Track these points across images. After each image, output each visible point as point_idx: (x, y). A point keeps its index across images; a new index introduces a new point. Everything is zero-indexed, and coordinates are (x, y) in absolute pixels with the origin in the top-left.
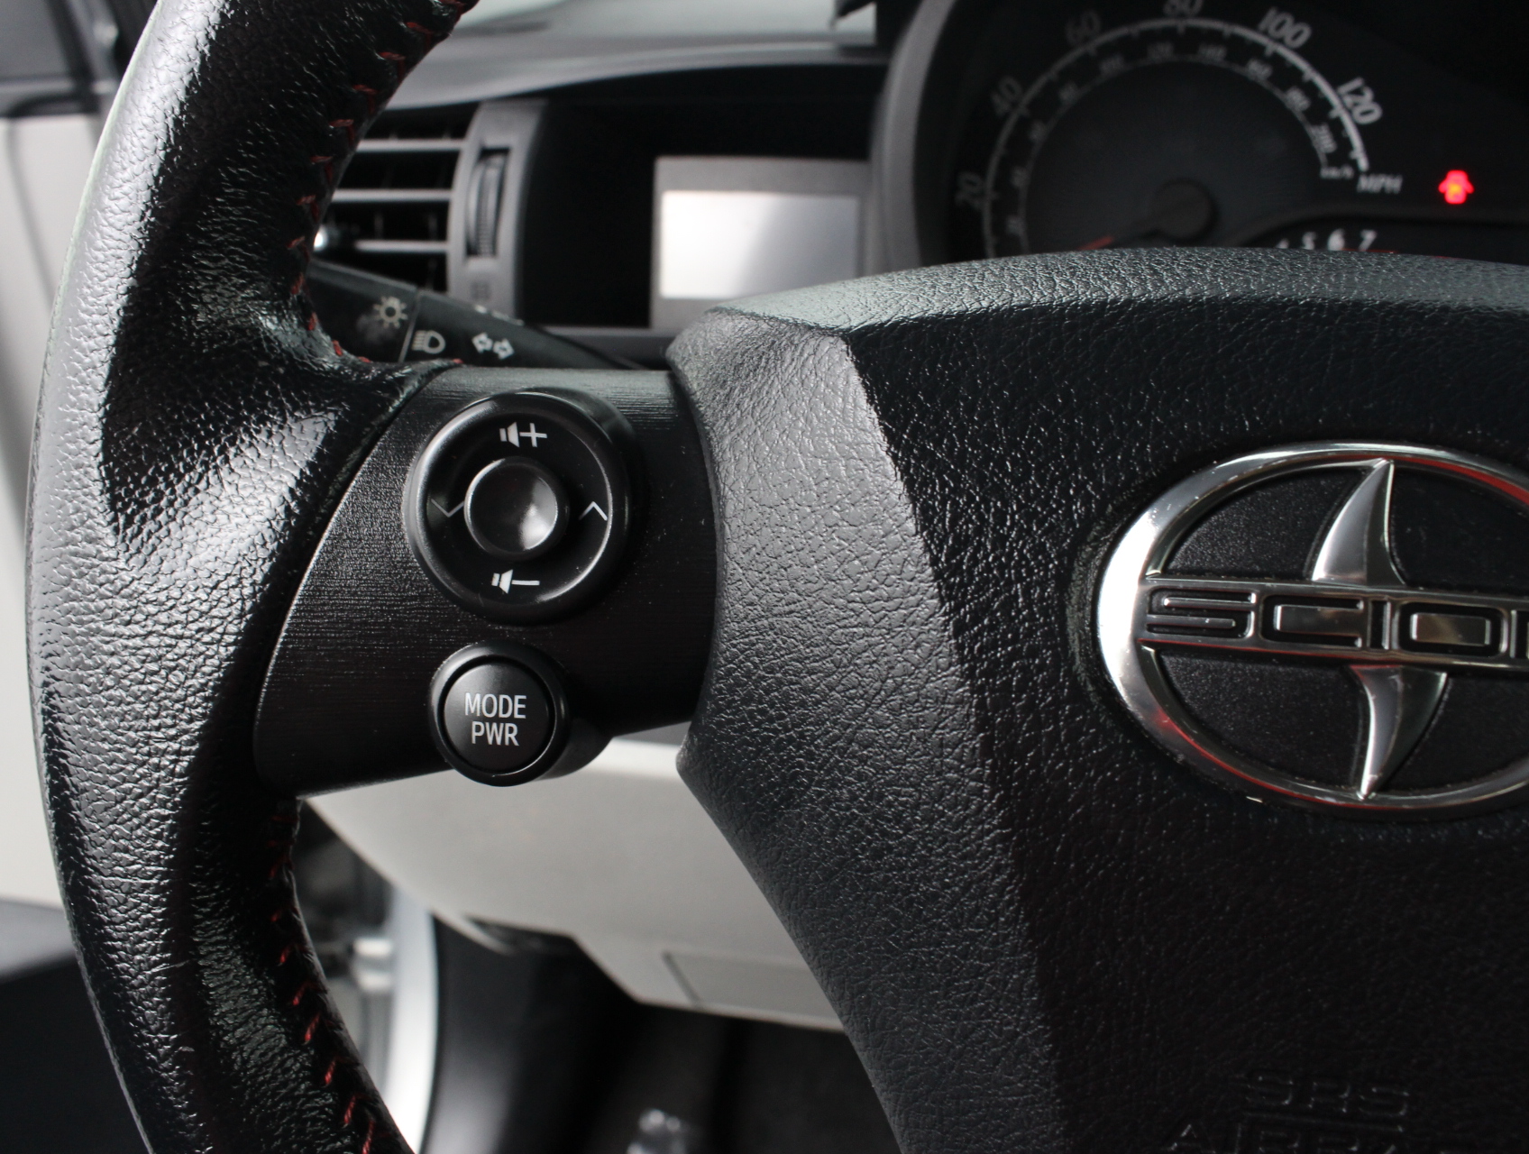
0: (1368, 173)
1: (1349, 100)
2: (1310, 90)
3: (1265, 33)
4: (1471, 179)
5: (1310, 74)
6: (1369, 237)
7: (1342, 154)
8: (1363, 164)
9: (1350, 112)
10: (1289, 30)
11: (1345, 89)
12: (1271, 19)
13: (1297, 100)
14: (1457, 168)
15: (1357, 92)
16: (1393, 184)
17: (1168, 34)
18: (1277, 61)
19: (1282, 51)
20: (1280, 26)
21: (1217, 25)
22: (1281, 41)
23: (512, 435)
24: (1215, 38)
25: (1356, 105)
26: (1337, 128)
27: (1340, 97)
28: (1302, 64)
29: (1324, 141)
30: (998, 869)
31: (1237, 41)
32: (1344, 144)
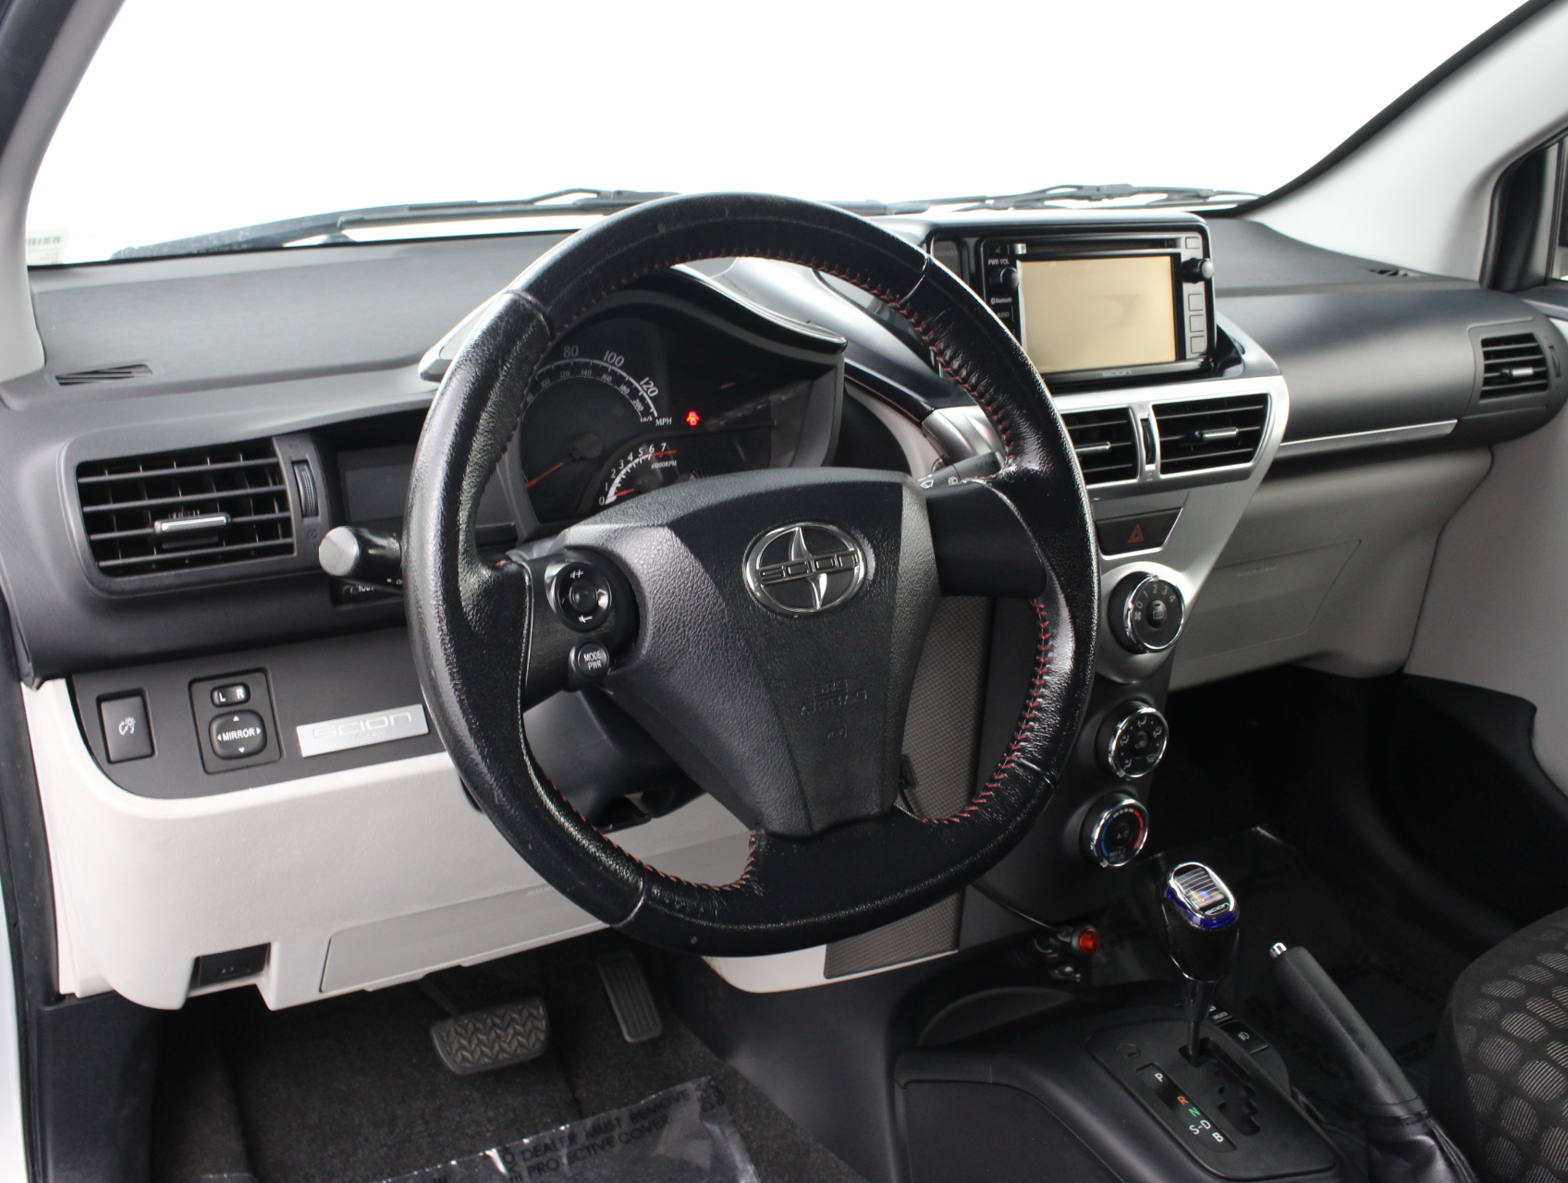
0: (659, 418)
1: (644, 387)
2: (629, 385)
3: (606, 361)
4: (697, 414)
5: (628, 378)
6: (664, 445)
7: (646, 412)
8: (656, 414)
9: (647, 392)
10: (616, 360)
11: (642, 383)
12: (608, 355)
13: (624, 390)
14: (693, 411)
15: (647, 383)
16: (669, 421)
17: (566, 367)
18: (613, 373)
19: (614, 368)
20: (612, 358)
21: (587, 360)
22: (613, 364)
23: (573, 575)
24: (586, 366)
25: (648, 389)
26: (642, 400)
27: (641, 386)
28: (624, 374)
29: (639, 406)
30: (747, 652)
31: (595, 366)
32: (647, 407)
